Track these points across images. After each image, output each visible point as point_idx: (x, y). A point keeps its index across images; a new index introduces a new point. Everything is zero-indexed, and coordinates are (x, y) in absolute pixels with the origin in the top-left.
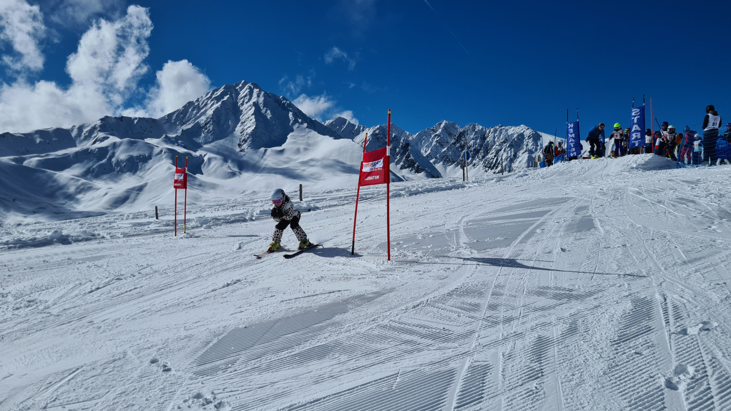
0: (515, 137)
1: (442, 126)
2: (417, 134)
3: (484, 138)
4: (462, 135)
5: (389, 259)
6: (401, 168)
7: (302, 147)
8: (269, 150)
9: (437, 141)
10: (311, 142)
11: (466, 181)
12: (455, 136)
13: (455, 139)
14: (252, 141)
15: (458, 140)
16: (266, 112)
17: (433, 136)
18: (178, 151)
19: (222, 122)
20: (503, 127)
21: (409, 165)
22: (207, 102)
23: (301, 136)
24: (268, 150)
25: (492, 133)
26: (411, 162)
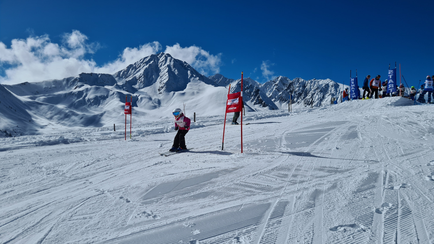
0: (323, 86)
1: (279, 79)
2: (264, 84)
3: (304, 86)
4: (291, 84)
5: (242, 152)
6: (254, 104)
7: (195, 91)
8: (177, 93)
9: (276, 88)
10: (201, 88)
11: (290, 111)
12: (287, 85)
13: (287, 87)
14: (167, 88)
15: (288, 88)
16: (175, 71)
17: (273, 85)
18: (124, 93)
19: (149, 76)
20: (316, 80)
21: (259, 102)
22: (140, 65)
23: (195, 85)
24: (175, 93)
25: (309, 83)
26: (260, 100)
